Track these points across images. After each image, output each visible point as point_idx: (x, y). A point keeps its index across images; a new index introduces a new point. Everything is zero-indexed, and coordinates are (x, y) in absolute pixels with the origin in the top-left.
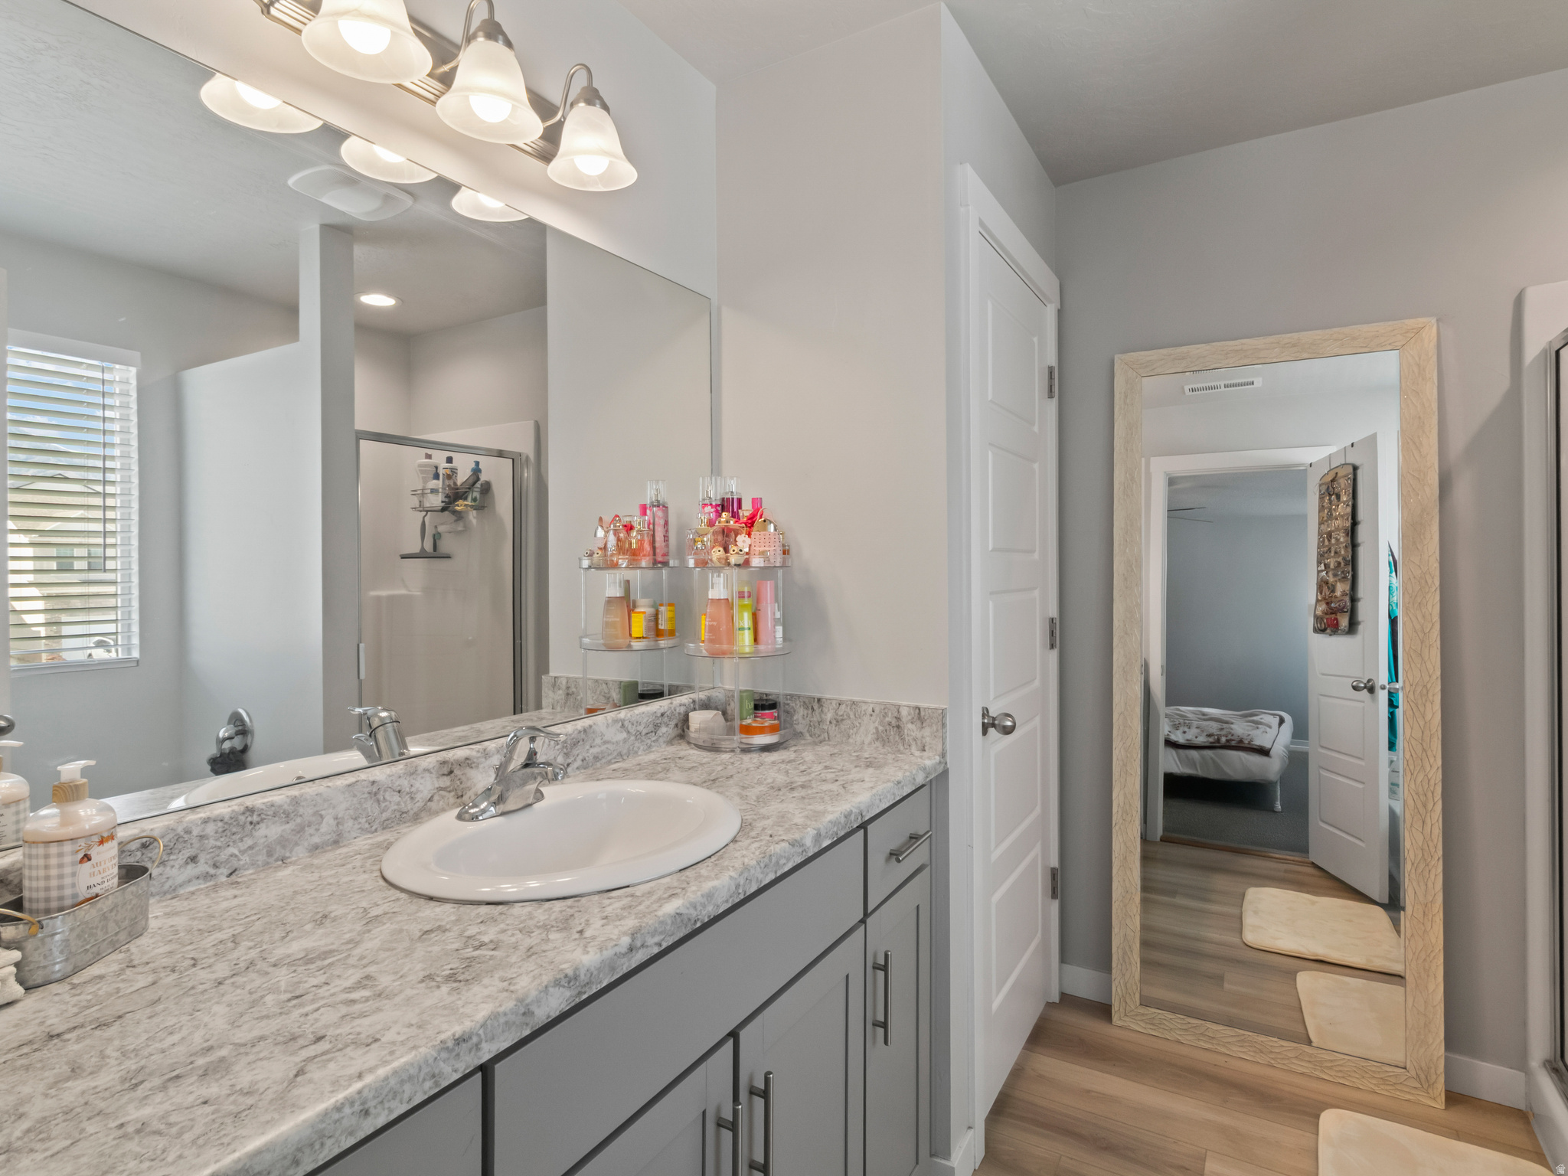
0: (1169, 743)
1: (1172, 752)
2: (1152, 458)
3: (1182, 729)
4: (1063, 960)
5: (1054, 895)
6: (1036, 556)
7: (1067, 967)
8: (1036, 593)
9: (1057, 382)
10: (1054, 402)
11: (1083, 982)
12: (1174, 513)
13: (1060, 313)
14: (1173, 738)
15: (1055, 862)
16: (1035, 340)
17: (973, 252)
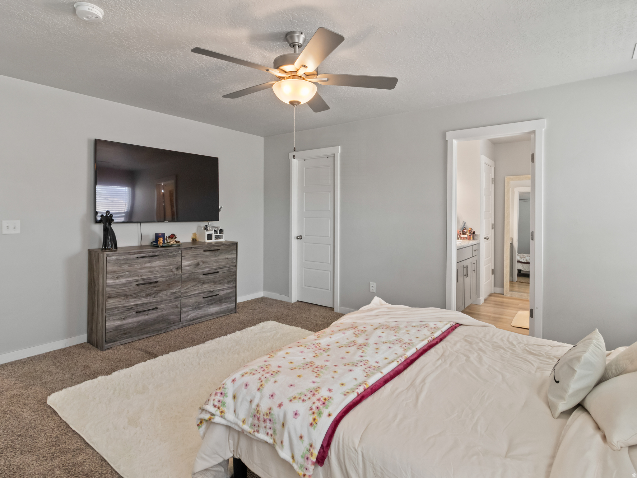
0: (519, 262)
1: (520, 264)
2: (515, 188)
3: (523, 258)
4: (494, 286)
5: (493, 273)
6: (490, 212)
7: (495, 288)
8: (490, 219)
9: (494, 181)
10: (494, 185)
11: (498, 290)
12: (520, 200)
13: (495, 168)
14: (521, 260)
15: (493, 268)
16: (490, 174)
17: (483, 166)
